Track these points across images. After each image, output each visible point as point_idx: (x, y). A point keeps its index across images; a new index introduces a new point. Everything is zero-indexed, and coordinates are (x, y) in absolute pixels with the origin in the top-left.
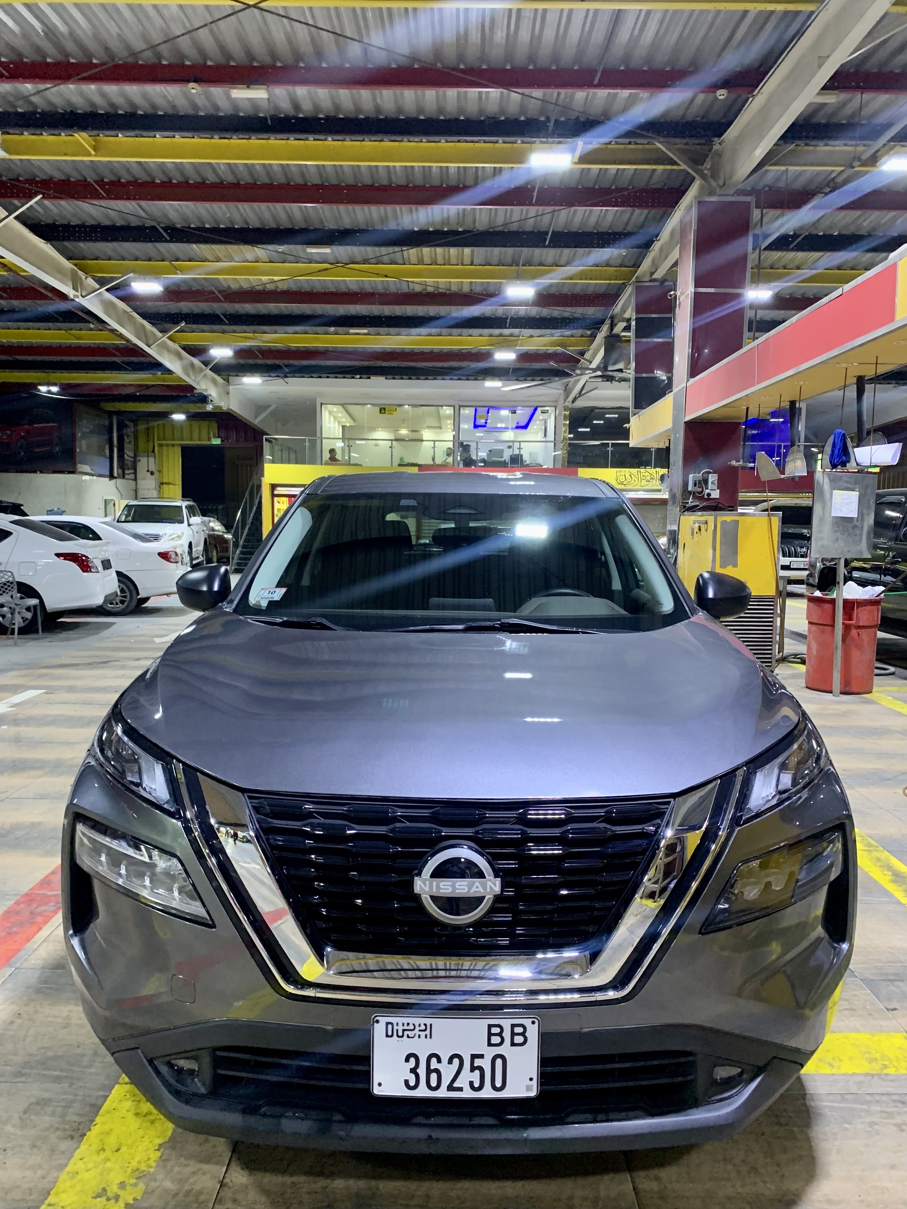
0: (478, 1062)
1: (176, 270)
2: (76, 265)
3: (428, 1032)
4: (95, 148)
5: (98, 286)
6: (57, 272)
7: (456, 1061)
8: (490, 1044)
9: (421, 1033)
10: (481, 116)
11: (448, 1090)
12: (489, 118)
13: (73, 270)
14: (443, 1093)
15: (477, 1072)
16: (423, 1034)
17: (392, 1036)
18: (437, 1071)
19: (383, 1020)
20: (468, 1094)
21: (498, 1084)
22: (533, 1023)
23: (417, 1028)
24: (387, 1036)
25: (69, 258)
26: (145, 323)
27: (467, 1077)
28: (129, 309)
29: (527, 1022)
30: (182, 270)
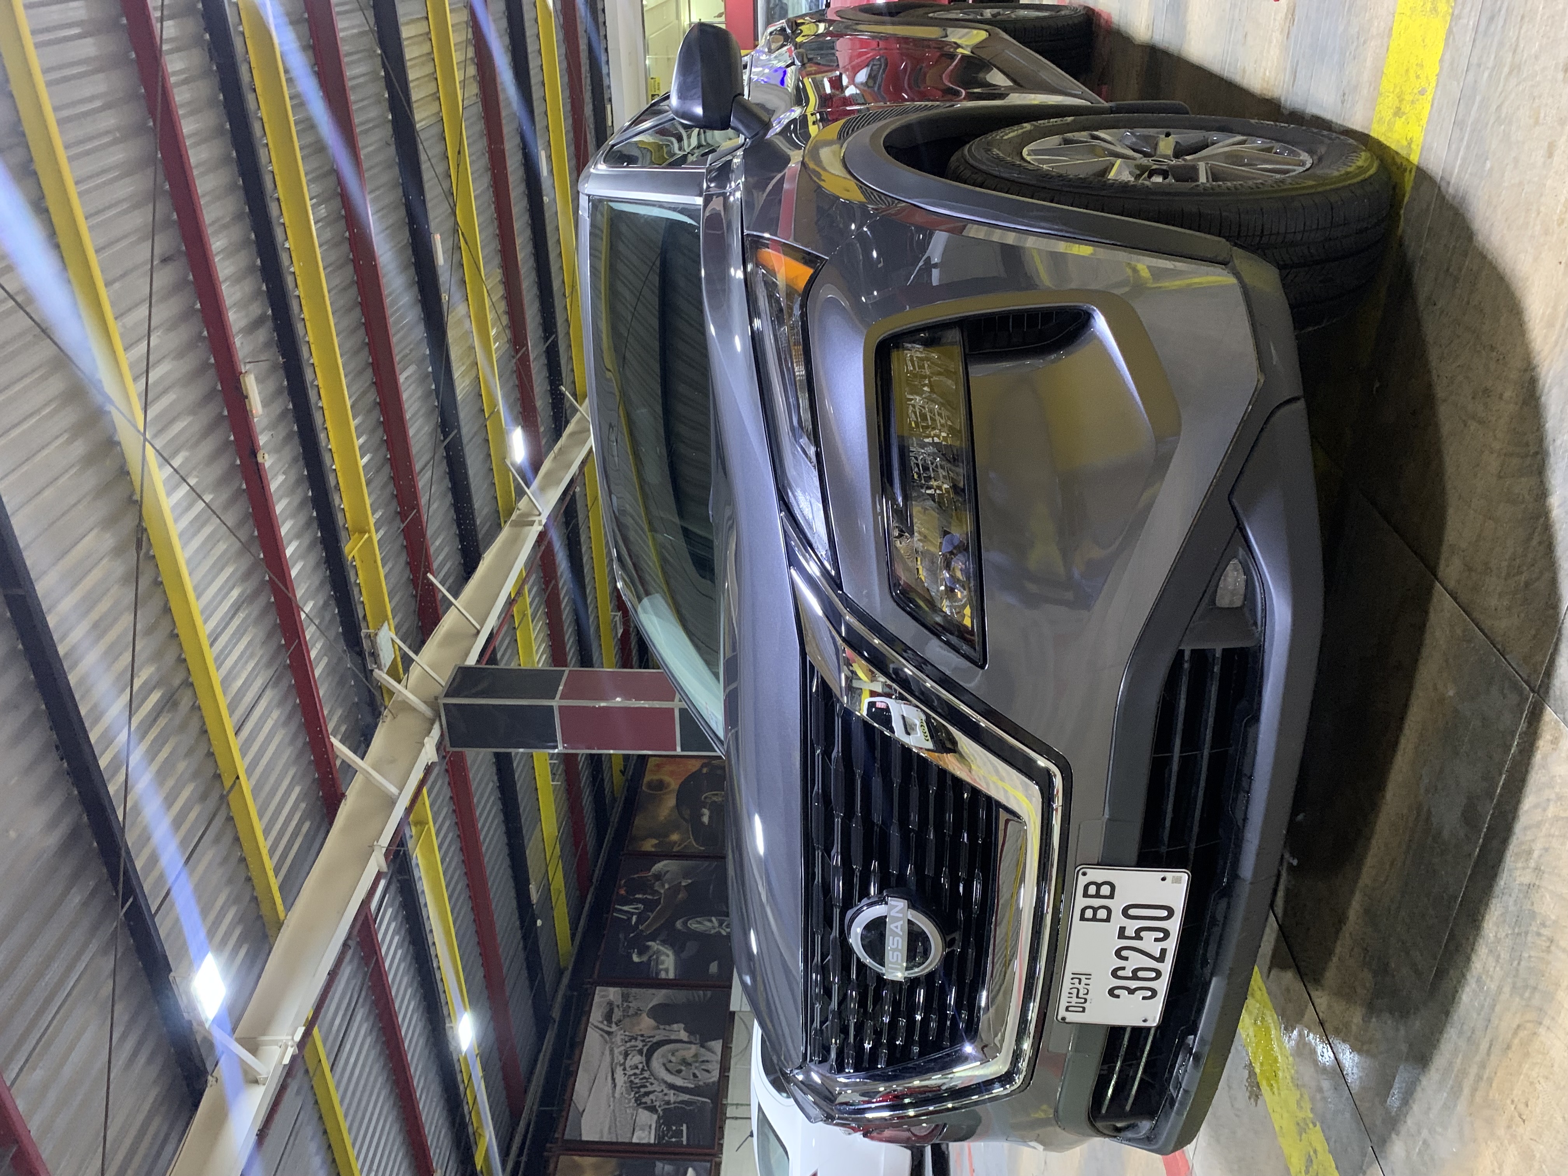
0: (1130, 932)
1: (495, 413)
2: (505, 522)
3: (1083, 977)
4: (362, 532)
5: (525, 497)
6: (515, 542)
7: (1124, 953)
8: (1108, 920)
9: (1083, 982)
10: (211, 70)
11: (1163, 962)
12: (211, 59)
13: (511, 525)
14: (1166, 968)
15: (1143, 934)
16: (1084, 981)
17: (1084, 1008)
18: (1135, 971)
19: (1062, 1013)
20: (1171, 945)
21: (1165, 913)
22: (1084, 874)
23: (1077, 985)
24: (1084, 1011)
25: (499, 528)
26: (565, 434)
27: (1149, 942)
28: (551, 455)
29: (1082, 881)
30: (493, 404)
